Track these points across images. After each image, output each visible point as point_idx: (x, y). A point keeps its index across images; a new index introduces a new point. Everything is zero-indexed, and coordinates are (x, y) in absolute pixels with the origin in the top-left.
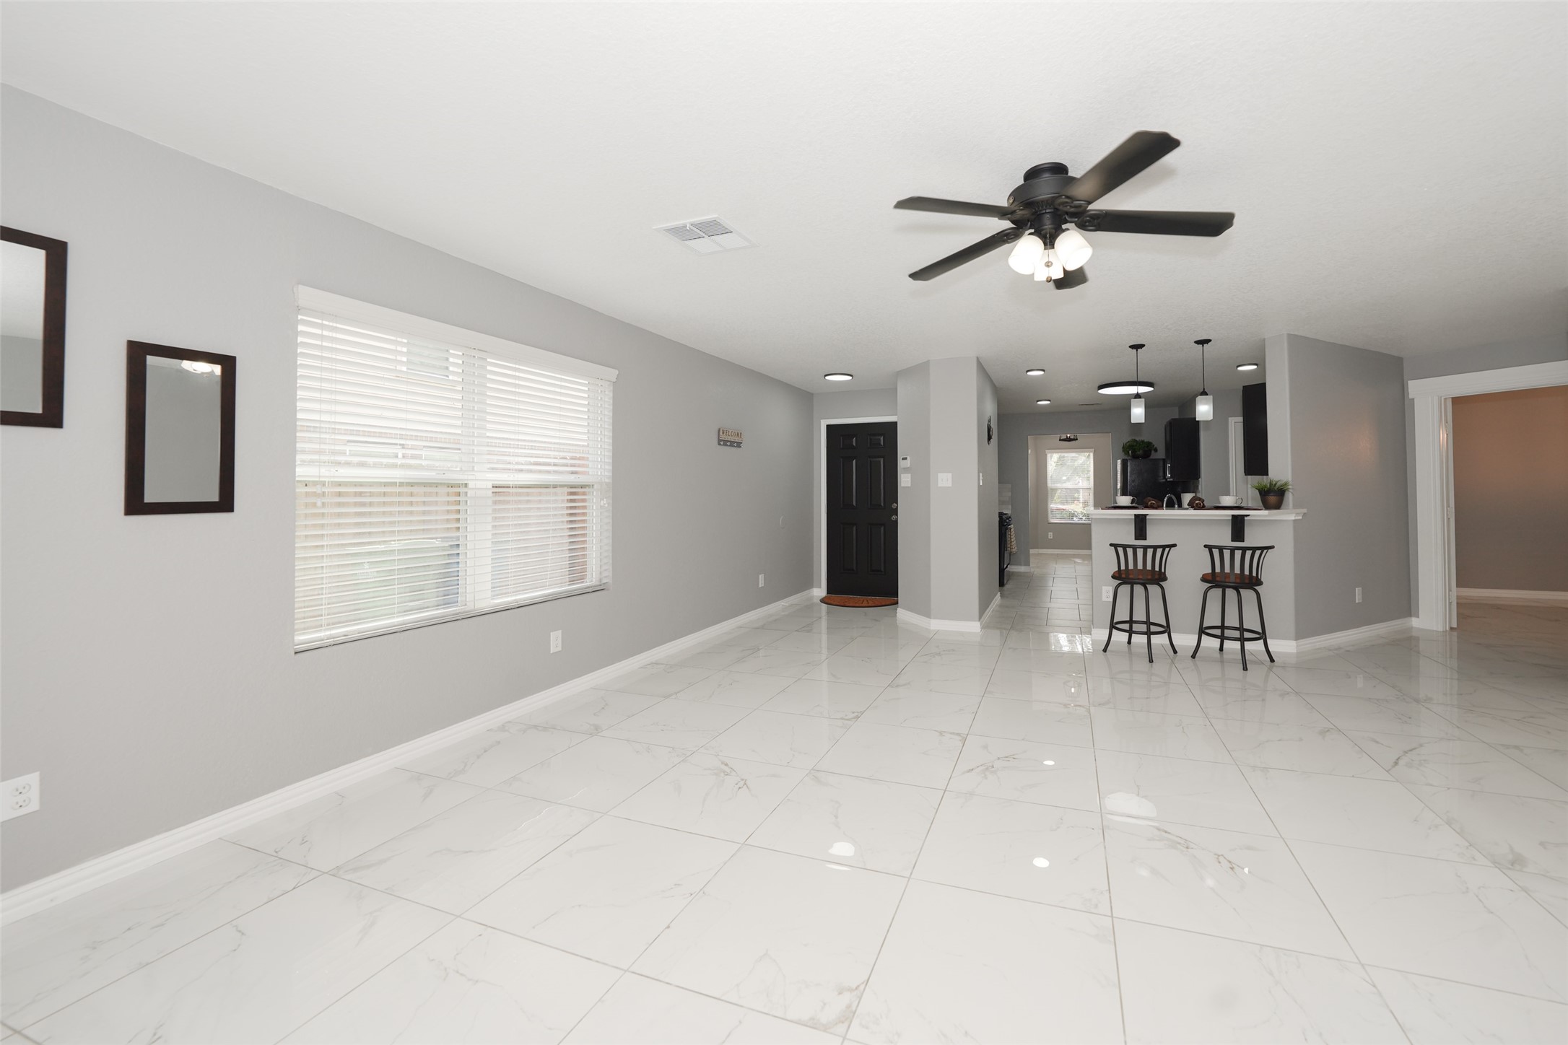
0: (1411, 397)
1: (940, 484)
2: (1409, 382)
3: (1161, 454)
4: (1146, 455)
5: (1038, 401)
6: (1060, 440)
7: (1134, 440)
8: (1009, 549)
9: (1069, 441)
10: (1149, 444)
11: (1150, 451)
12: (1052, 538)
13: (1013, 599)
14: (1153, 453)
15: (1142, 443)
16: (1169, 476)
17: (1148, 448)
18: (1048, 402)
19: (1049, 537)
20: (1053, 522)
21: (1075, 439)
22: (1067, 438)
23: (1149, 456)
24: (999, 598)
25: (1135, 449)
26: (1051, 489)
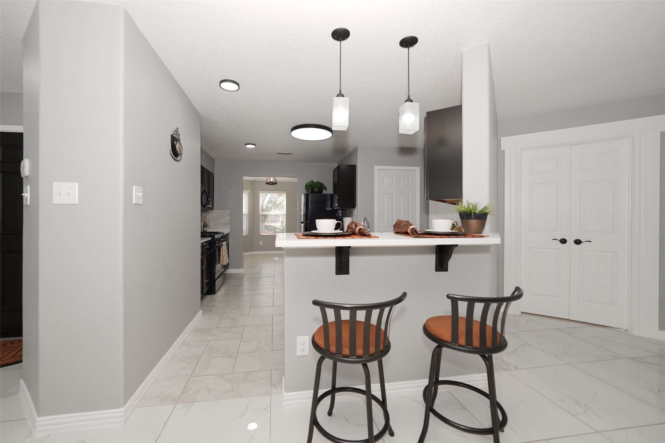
0: (502, 149)
1: (56, 200)
2: (502, 138)
3: (329, 191)
4: (320, 191)
5: (246, 145)
6: (266, 183)
7: (312, 182)
8: (221, 262)
9: (272, 184)
10: (322, 185)
11: (322, 189)
12: (262, 244)
13: (214, 315)
14: (324, 190)
15: (317, 183)
16: (337, 205)
17: (321, 187)
18: (254, 146)
19: (260, 244)
20: (263, 234)
21: (275, 183)
22: (271, 182)
23: (322, 192)
24: (200, 316)
25: (313, 187)
26: (261, 215)
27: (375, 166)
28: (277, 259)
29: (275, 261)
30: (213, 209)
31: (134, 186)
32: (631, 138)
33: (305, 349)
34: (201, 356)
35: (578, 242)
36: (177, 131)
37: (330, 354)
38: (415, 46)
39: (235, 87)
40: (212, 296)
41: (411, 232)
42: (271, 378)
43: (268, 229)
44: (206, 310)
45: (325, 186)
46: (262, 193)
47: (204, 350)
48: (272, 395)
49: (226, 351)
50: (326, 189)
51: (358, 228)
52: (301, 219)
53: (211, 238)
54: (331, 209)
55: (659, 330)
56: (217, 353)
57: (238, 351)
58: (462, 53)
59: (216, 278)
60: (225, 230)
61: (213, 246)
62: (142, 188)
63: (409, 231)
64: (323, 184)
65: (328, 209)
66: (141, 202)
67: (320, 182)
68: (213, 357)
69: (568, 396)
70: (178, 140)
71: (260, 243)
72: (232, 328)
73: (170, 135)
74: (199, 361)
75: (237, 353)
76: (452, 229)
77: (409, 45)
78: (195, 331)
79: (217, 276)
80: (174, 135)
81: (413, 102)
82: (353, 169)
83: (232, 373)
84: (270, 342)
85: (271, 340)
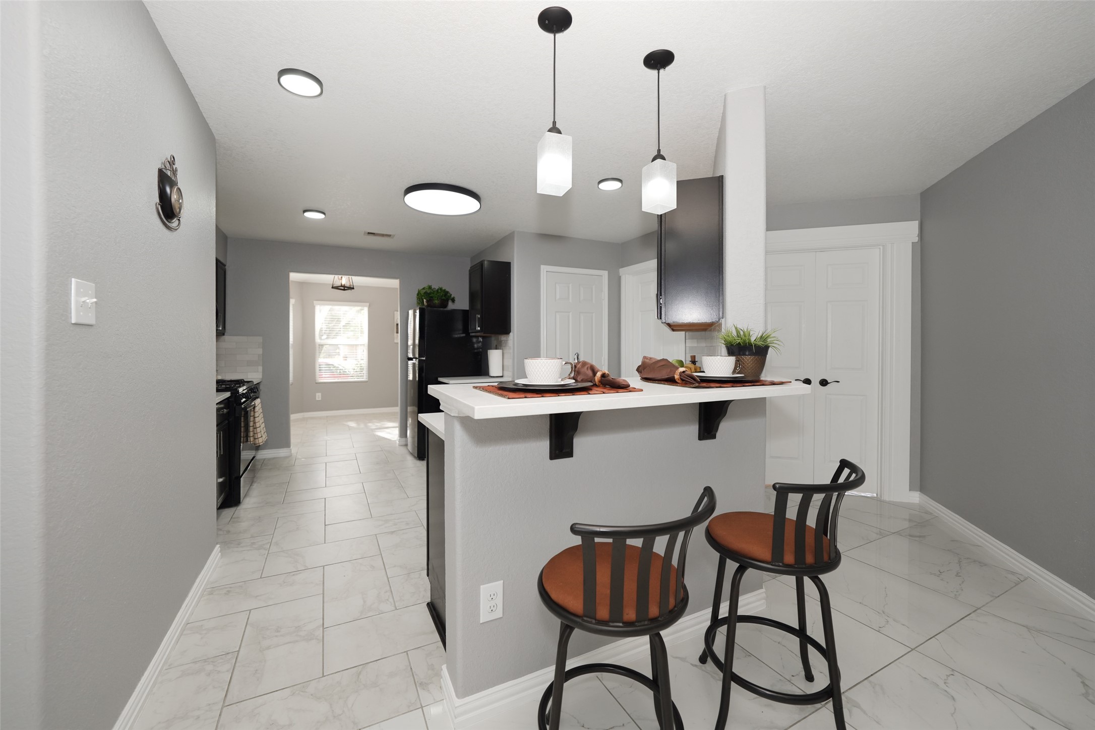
4: (444, 304)
5: (305, 211)
6: (333, 288)
7: (430, 287)
8: (252, 439)
9: (344, 290)
10: (446, 293)
11: (447, 300)
12: (320, 399)
13: (248, 550)
14: (450, 303)
15: (439, 291)
16: (479, 329)
17: (446, 297)
18: (321, 216)
19: (317, 399)
20: (322, 381)
21: (351, 288)
22: (342, 286)
23: (446, 306)
24: (217, 556)
25: (432, 297)
26: (319, 345)
27: (542, 267)
28: (352, 424)
29: (350, 428)
30: (224, 334)
31: (73, 280)
32: (881, 247)
33: (495, 606)
34: (238, 651)
35: (824, 383)
36: (172, 162)
37: (596, 624)
38: (669, 68)
39: (314, 89)
40: (232, 510)
41: (681, 379)
42: (411, 669)
43: (332, 370)
44: (229, 541)
45: (452, 296)
46: (321, 305)
47: (244, 635)
48: (424, 708)
49: (296, 627)
50: (453, 300)
51: (599, 374)
52: (407, 352)
53: (230, 392)
54: (464, 335)
55: (910, 490)
56: (276, 636)
57: (323, 624)
58: (725, 95)
59: (241, 473)
60: (254, 376)
61: (235, 408)
62: (94, 285)
63: (677, 377)
64: (448, 292)
65: (456, 336)
66: (90, 319)
67: (444, 289)
68: (269, 648)
69: (860, 603)
70: (173, 184)
72: (297, 574)
73: (157, 170)
74: (235, 663)
75: (322, 628)
76: (734, 372)
77: (659, 65)
78: (211, 593)
79: (242, 469)
80: (164, 170)
81: (665, 160)
82: (504, 269)
83: (323, 676)
84: (386, 592)
85: (388, 588)
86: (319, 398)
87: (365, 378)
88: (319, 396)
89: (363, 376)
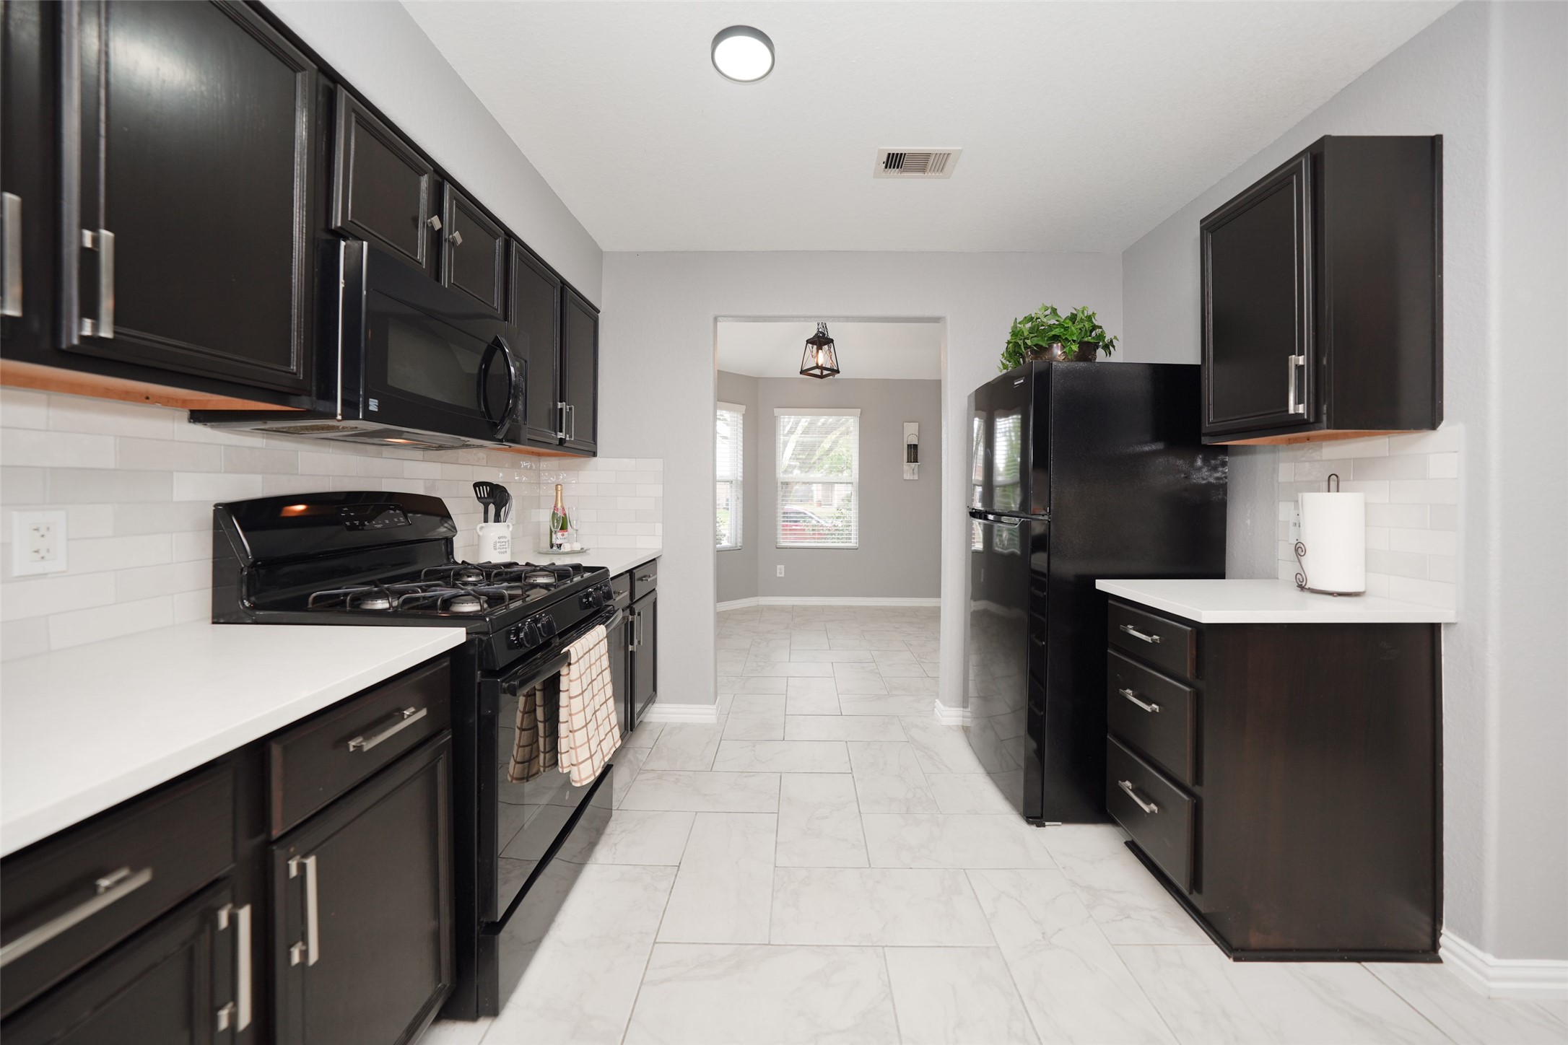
6: (800, 373)
9: (822, 377)
12: (783, 575)
17: (1093, 337)
19: (778, 575)
20: (787, 544)
21: (835, 372)
26: (782, 483)
30: (595, 455)
46: (786, 415)
71: (778, 571)
86: (781, 573)
87: (853, 543)
88: (780, 570)
89: (850, 539)
